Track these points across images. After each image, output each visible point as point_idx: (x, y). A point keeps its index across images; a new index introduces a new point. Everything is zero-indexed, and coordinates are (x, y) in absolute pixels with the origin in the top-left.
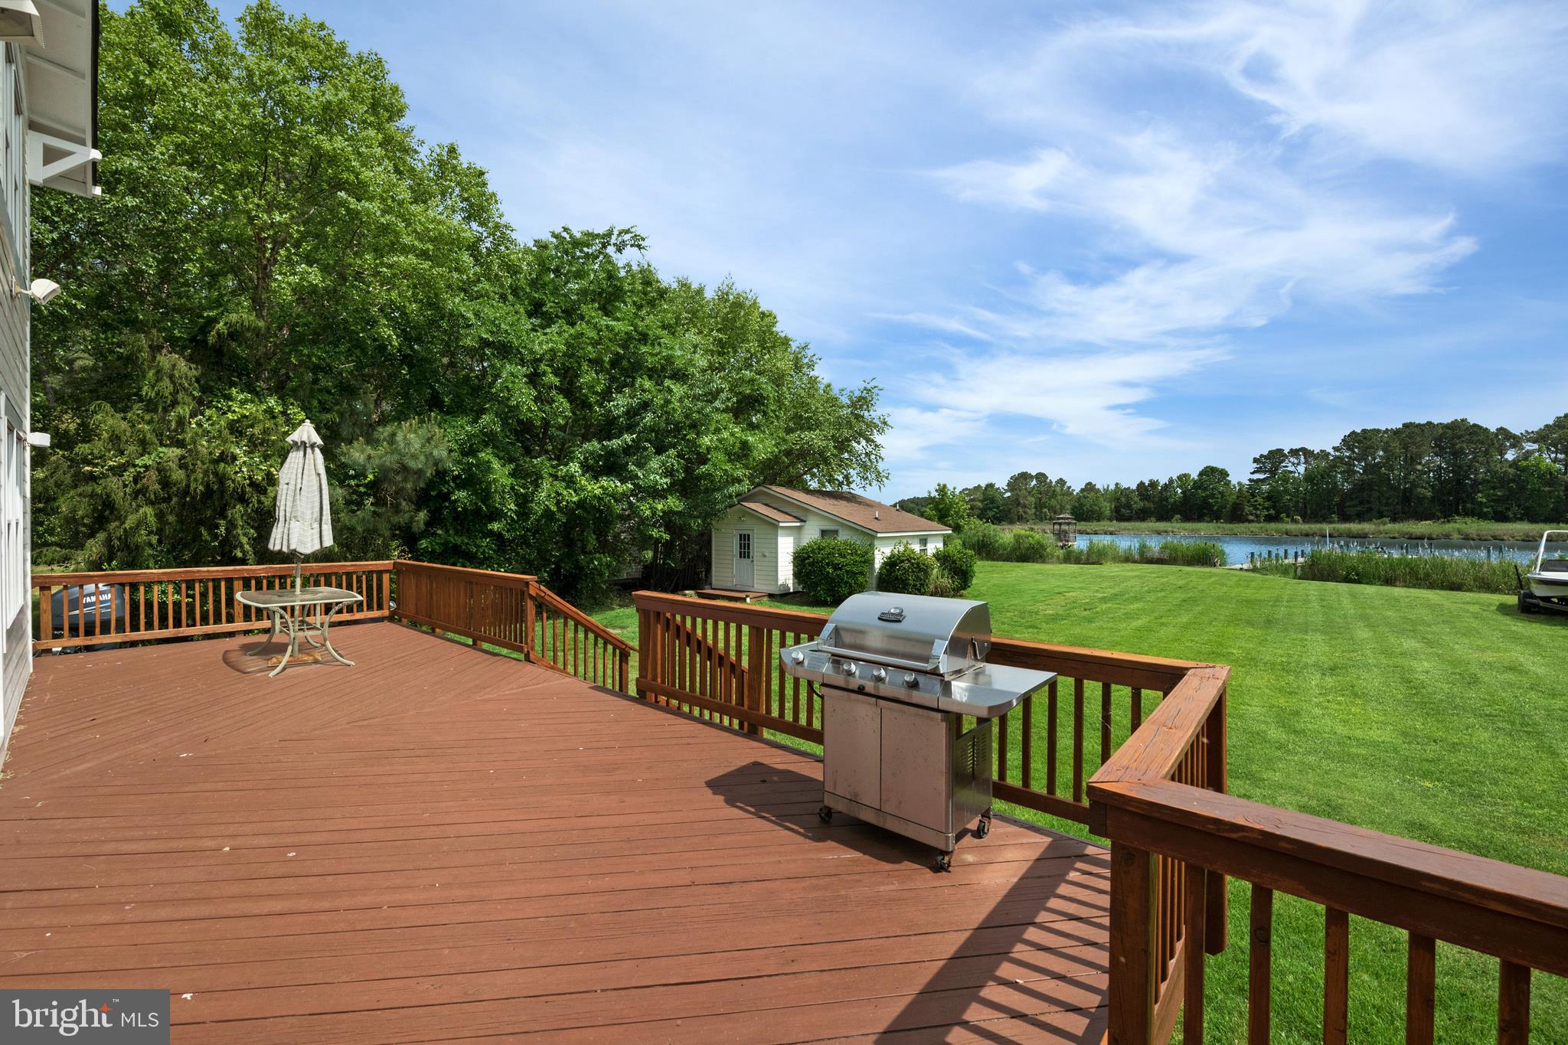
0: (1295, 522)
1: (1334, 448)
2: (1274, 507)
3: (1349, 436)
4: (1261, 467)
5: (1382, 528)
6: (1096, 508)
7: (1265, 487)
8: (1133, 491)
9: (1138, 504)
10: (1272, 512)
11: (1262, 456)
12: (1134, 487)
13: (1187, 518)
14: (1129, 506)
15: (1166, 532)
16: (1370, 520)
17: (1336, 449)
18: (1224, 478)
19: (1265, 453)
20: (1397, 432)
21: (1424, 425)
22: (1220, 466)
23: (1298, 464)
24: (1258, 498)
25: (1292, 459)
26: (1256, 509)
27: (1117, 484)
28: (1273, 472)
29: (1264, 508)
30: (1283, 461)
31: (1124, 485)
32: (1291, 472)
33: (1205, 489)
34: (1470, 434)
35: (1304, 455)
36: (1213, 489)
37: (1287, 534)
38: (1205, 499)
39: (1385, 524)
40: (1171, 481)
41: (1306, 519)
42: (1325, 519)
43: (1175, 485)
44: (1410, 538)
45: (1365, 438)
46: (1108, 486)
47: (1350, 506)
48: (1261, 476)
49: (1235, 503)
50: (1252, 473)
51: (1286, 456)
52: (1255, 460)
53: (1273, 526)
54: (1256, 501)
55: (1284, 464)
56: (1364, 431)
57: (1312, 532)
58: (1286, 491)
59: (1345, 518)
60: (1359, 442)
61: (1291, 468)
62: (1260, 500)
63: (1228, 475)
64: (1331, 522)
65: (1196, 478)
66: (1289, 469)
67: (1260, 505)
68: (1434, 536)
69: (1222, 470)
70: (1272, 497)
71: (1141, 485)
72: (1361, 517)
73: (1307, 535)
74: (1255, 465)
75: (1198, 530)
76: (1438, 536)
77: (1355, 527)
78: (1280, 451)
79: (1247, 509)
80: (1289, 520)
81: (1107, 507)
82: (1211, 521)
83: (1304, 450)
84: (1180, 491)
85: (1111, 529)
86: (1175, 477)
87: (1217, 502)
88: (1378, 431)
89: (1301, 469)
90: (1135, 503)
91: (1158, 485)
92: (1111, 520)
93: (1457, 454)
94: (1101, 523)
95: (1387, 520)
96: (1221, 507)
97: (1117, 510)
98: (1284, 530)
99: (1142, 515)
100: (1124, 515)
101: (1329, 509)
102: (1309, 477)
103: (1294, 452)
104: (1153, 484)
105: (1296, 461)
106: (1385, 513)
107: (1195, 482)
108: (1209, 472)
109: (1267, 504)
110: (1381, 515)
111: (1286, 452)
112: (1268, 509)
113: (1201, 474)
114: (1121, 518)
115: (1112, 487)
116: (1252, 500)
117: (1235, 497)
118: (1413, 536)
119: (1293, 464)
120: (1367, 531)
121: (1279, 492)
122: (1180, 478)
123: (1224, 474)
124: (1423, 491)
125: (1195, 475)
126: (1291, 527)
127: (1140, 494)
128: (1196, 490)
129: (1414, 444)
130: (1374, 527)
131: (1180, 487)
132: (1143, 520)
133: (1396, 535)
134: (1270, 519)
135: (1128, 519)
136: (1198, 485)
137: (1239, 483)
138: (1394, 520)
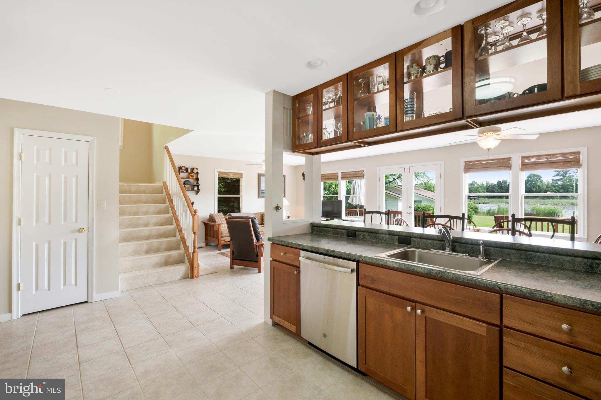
4: (558, 174)
7: (560, 183)
18: (540, 179)
27: (487, 182)
28: (564, 176)
36: (534, 184)
48: (558, 178)
54: (556, 189)
85: (486, 202)
115: (485, 184)
116: (554, 189)
117: (545, 187)
137: (547, 182)
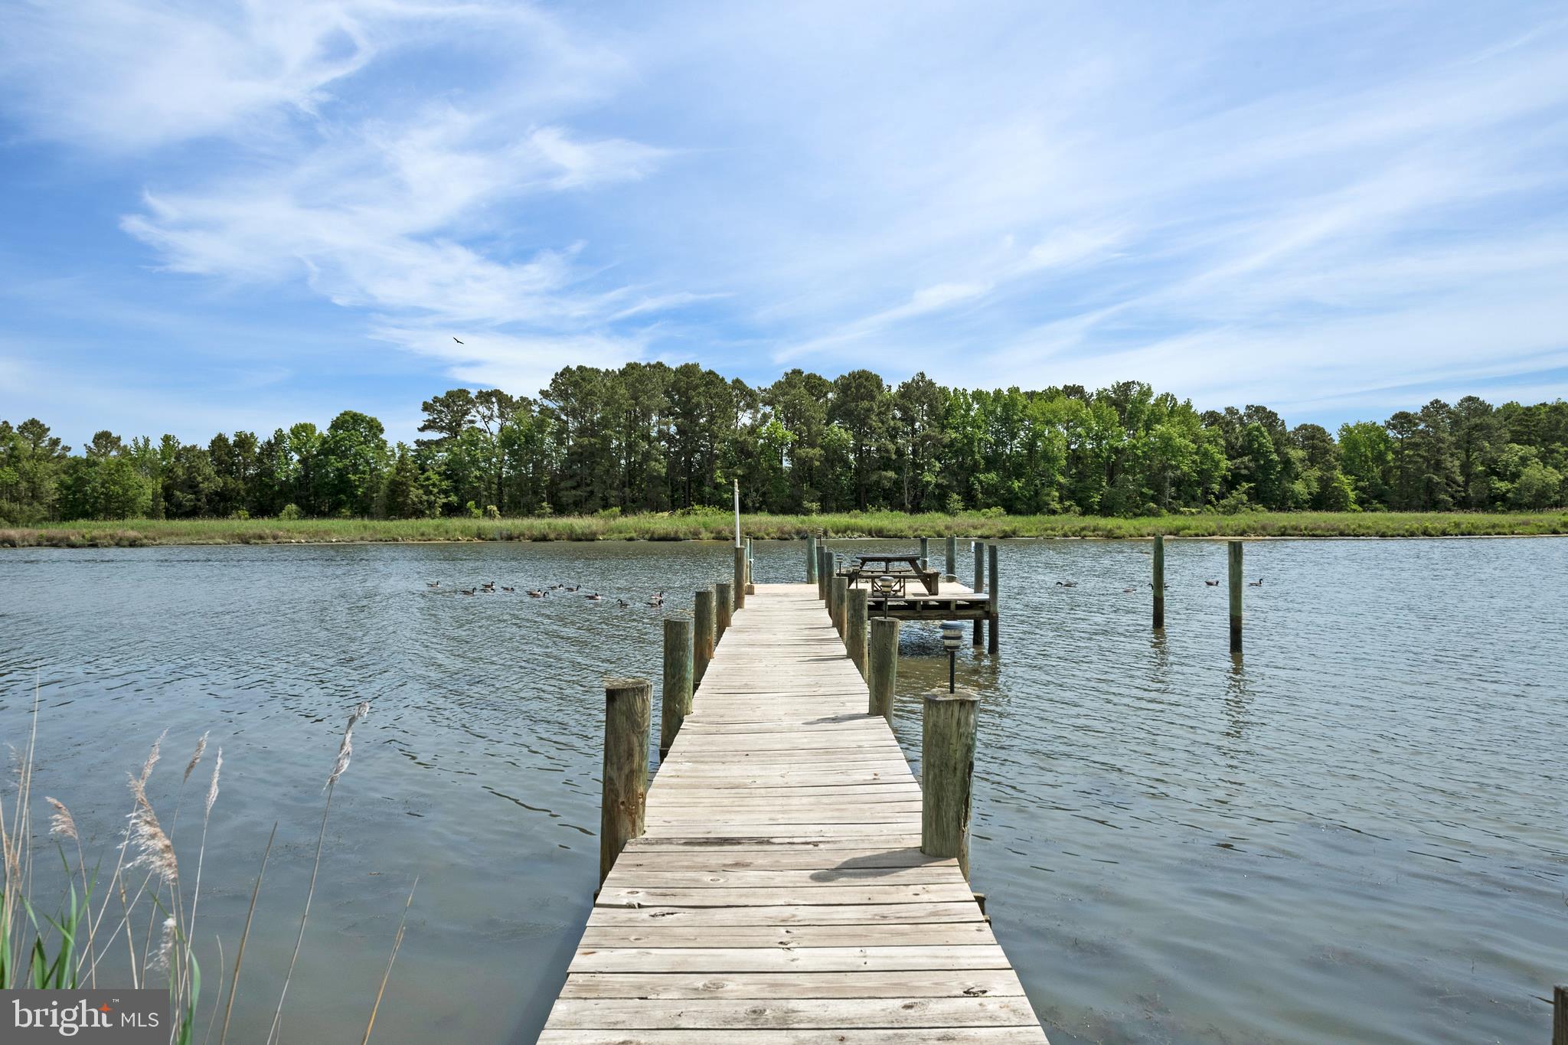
0: (487, 514)
1: (542, 392)
2: (456, 490)
3: (562, 374)
5: (612, 523)
6: (117, 489)
8: (204, 453)
9: (211, 481)
10: (453, 498)
11: (436, 399)
12: (204, 445)
13: (309, 511)
14: (192, 486)
15: (261, 537)
16: (592, 512)
17: (544, 394)
19: (442, 395)
20: (623, 373)
21: (654, 366)
22: (369, 413)
23: (491, 418)
24: (430, 473)
25: (481, 409)
26: (428, 493)
29: (442, 491)
30: (466, 413)
31: (185, 441)
32: (480, 430)
33: (343, 455)
34: (706, 385)
35: (499, 402)
37: (479, 537)
38: (341, 474)
39: (614, 517)
40: (279, 436)
41: (506, 511)
42: (529, 511)
43: (287, 444)
44: (652, 539)
45: (583, 379)
46: (147, 441)
47: (567, 489)
49: (393, 482)
50: (422, 430)
51: (470, 401)
52: (426, 407)
53: (455, 523)
55: (469, 417)
56: (580, 368)
57: (516, 533)
58: (474, 462)
59: (560, 510)
60: (576, 384)
61: (480, 425)
62: (435, 478)
63: (382, 431)
64: (540, 516)
65: (326, 433)
66: (477, 425)
67: (434, 485)
68: (682, 536)
69: (372, 420)
70: (454, 473)
71: (219, 442)
72: (580, 507)
73: (510, 538)
74: (426, 416)
75: (327, 532)
76: (685, 534)
77: (579, 523)
78: (463, 393)
79: (415, 493)
80: (479, 512)
81: (147, 488)
82: (352, 517)
83: (497, 393)
84: (296, 457)
86: (286, 431)
87: (362, 481)
88: (598, 371)
89: (495, 426)
90: (207, 479)
91: (252, 445)
92: (152, 514)
93: (688, 413)
94: (128, 522)
95: (617, 510)
96: (370, 489)
97: (168, 492)
98: (475, 528)
99: (220, 505)
100: (179, 505)
101: (535, 493)
102: (507, 440)
103: (485, 397)
104: (244, 442)
105: (487, 413)
106: (612, 500)
107: (324, 441)
108: (348, 422)
109: (445, 484)
110: (605, 507)
111: (473, 394)
112: (446, 493)
113: (336, 426)
114: (176, 511)
118: (656, 536)
119: (484, 417)
120: (594, 528)
121: (461, 462)
122: (296, 431)
123: (375, 428)
124: (658, 466)
125: (323, 428)
126: (486, 523)
127: (219, 461)
128: (326, 455)
129: (646, 393)
130: (602, 522)
131: (298, 450)
132: (223, 514)
133: (634, 535)
134: (450, 511)
135: (192, 513)
136: (330, 447)
138: (624, 512)
